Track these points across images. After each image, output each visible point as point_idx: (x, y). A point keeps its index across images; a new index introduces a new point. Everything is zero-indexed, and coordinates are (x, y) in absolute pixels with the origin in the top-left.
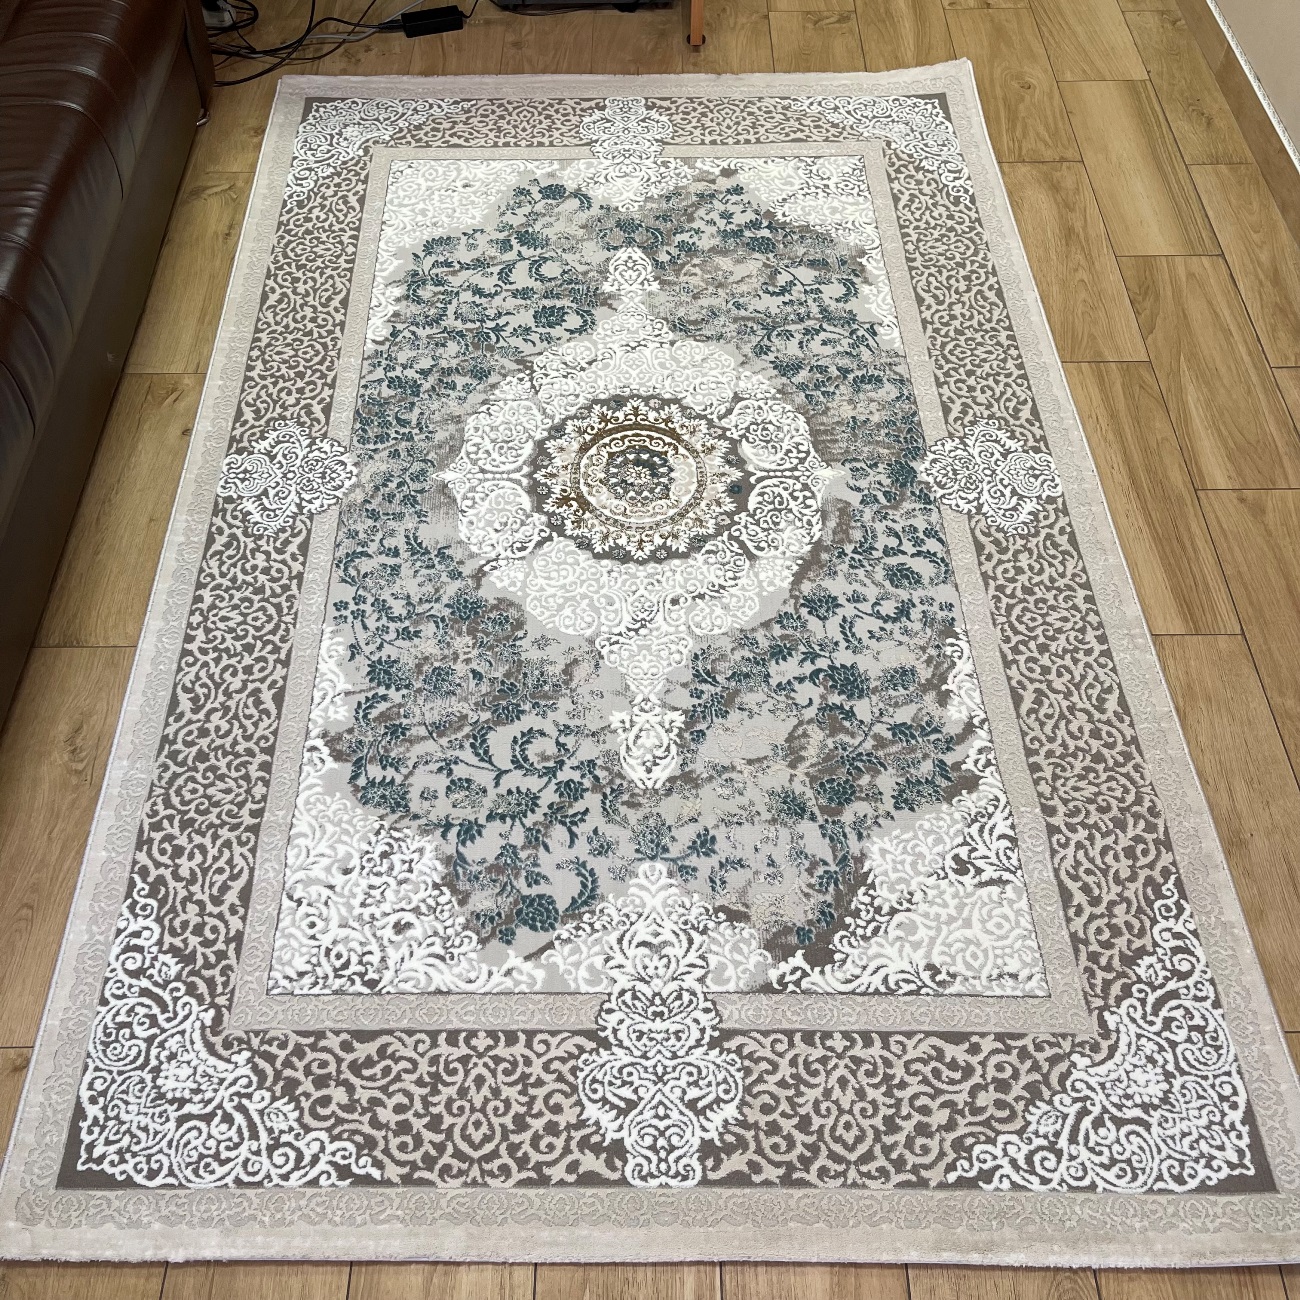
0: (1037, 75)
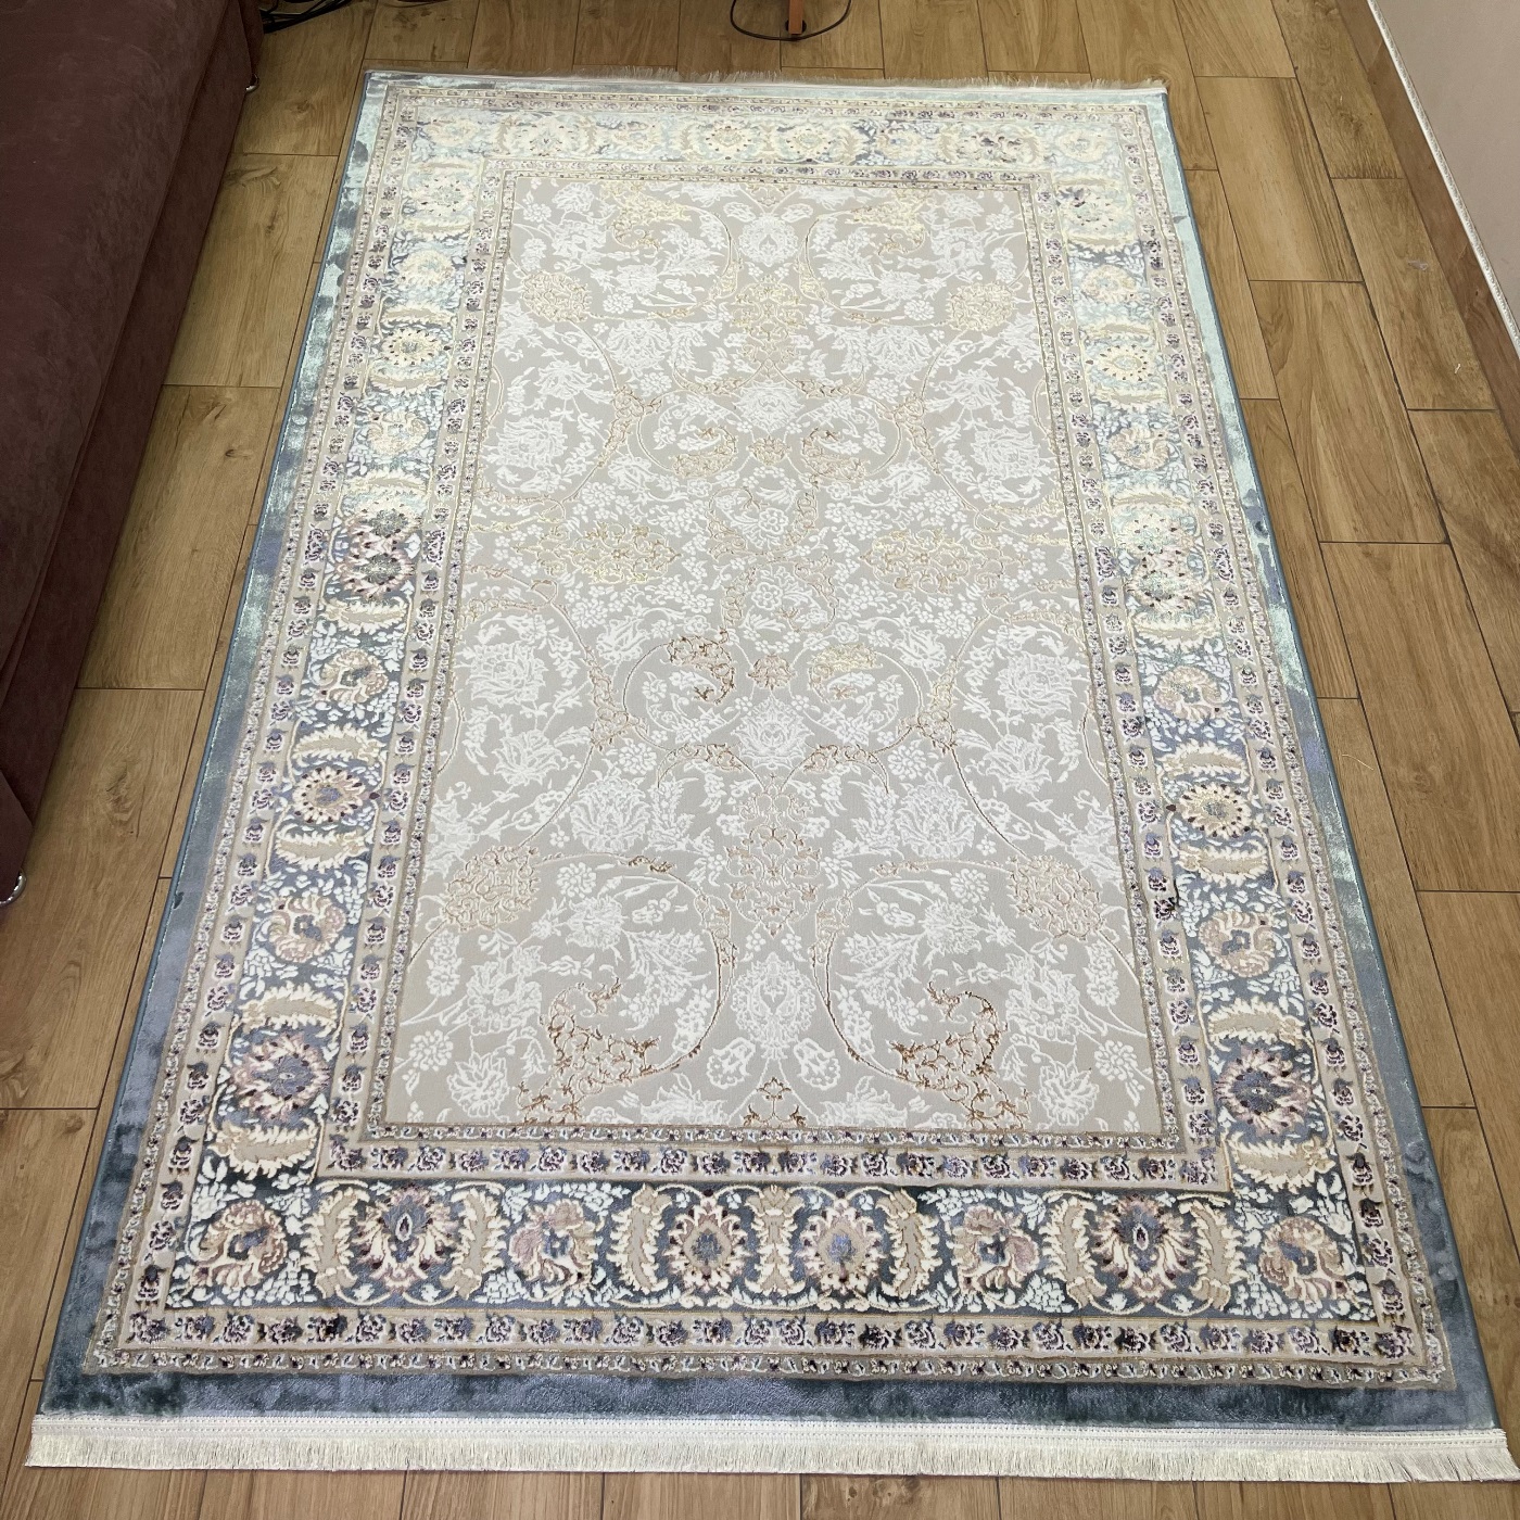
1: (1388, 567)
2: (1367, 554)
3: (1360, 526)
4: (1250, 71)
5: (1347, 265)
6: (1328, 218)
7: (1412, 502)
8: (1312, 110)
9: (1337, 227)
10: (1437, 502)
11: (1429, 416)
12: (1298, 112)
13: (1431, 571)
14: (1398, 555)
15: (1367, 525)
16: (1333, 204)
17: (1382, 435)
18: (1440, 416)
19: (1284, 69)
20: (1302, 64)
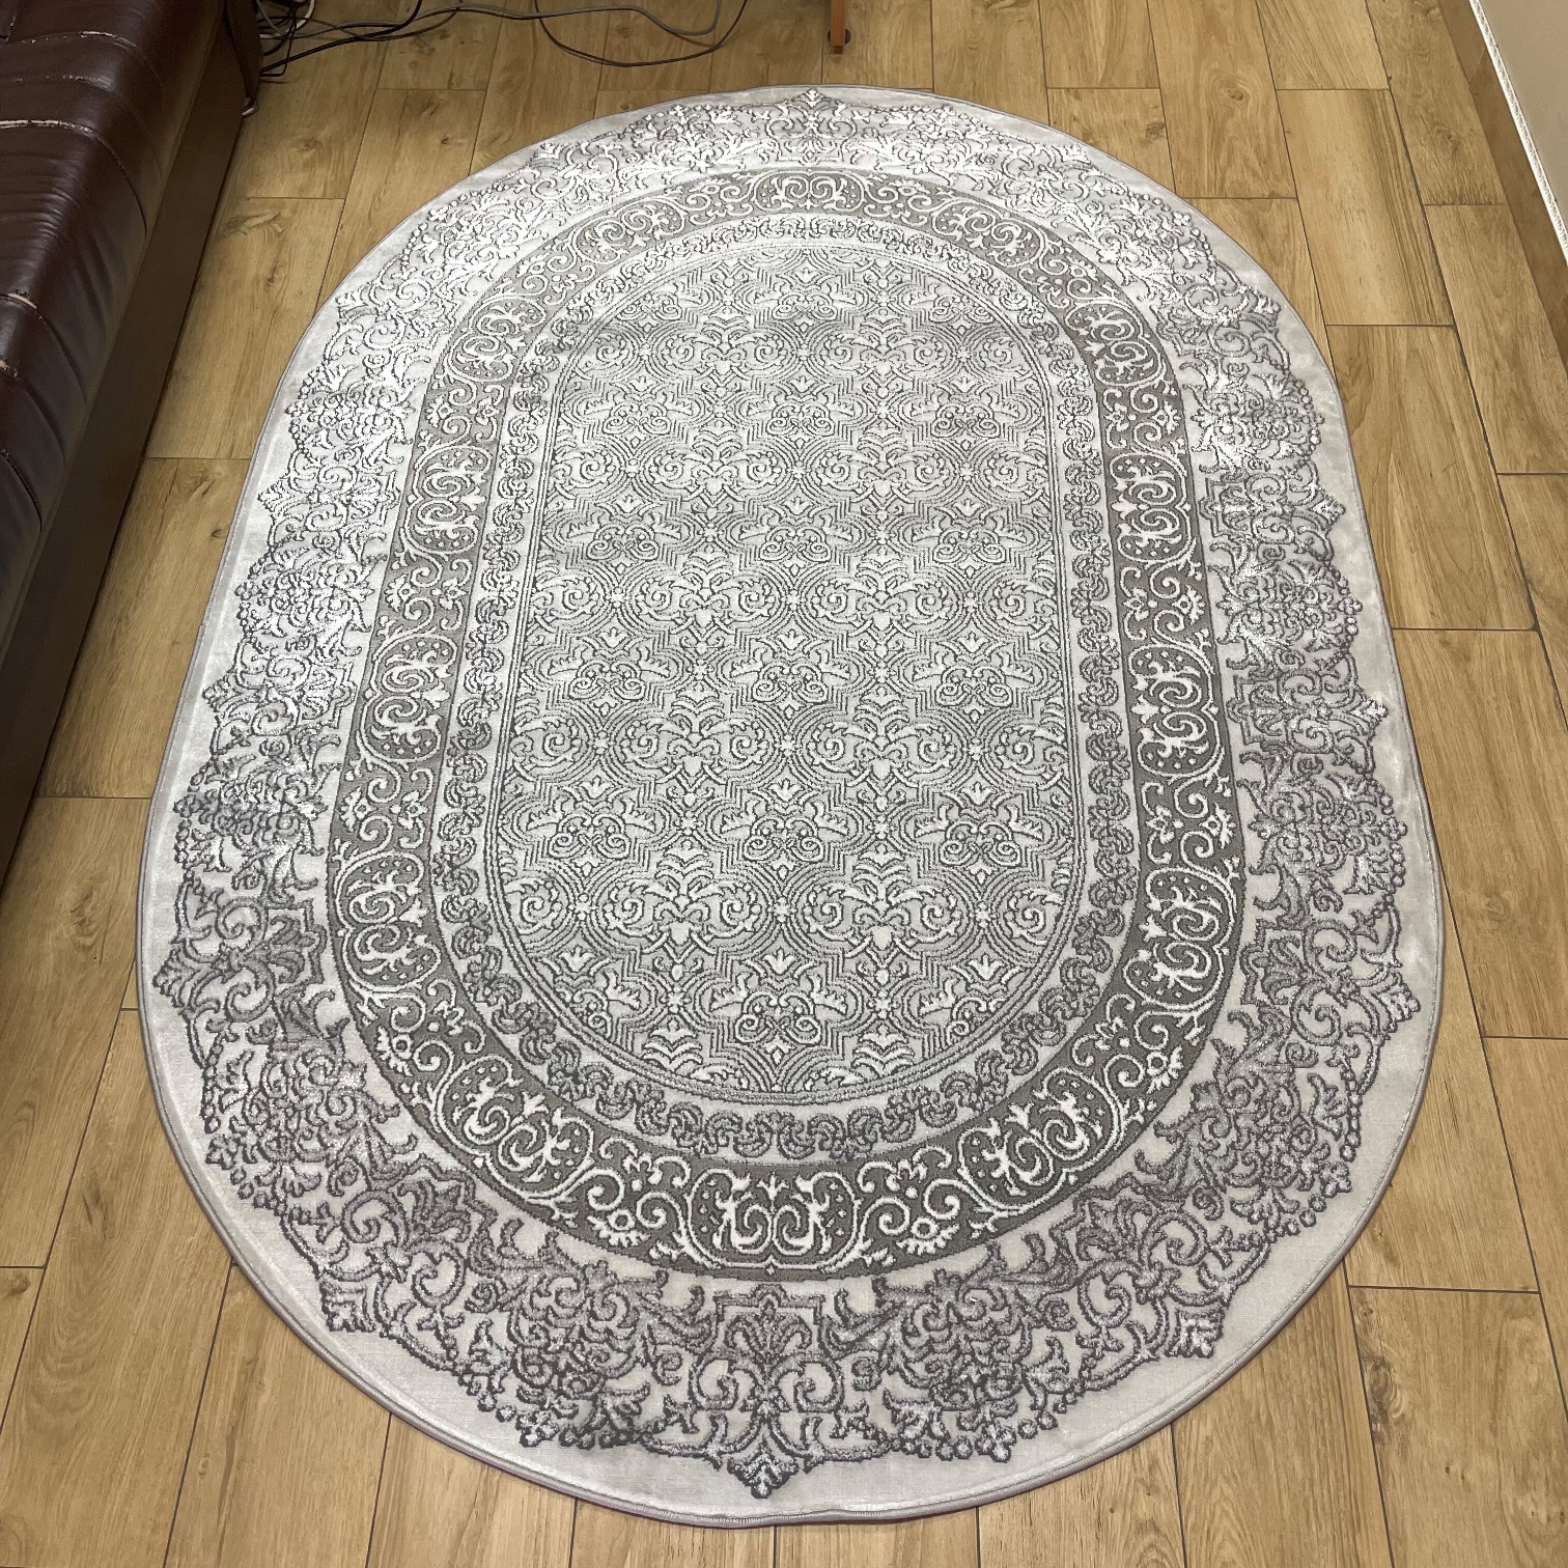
0: (1253, 82)
1: (1468, 659)
2: (1445, 643)
3: (1438, 611)
4: (1339, 84)
5: (1437, 307)
6: (1418, 252)
7: (1497, 581)
8: (1405, 126)
9: (1428, 262)
10: (1527, 582)
11: (1522, 480)
12: (1389, 128)
13: (1516, 663)
14: (1479, 645)
15: (1445, 610)
16: (1425, 236)
17: (1467, 505)
18: (1535, 481)
19: (1375, 79)
20: (1396, 72)
